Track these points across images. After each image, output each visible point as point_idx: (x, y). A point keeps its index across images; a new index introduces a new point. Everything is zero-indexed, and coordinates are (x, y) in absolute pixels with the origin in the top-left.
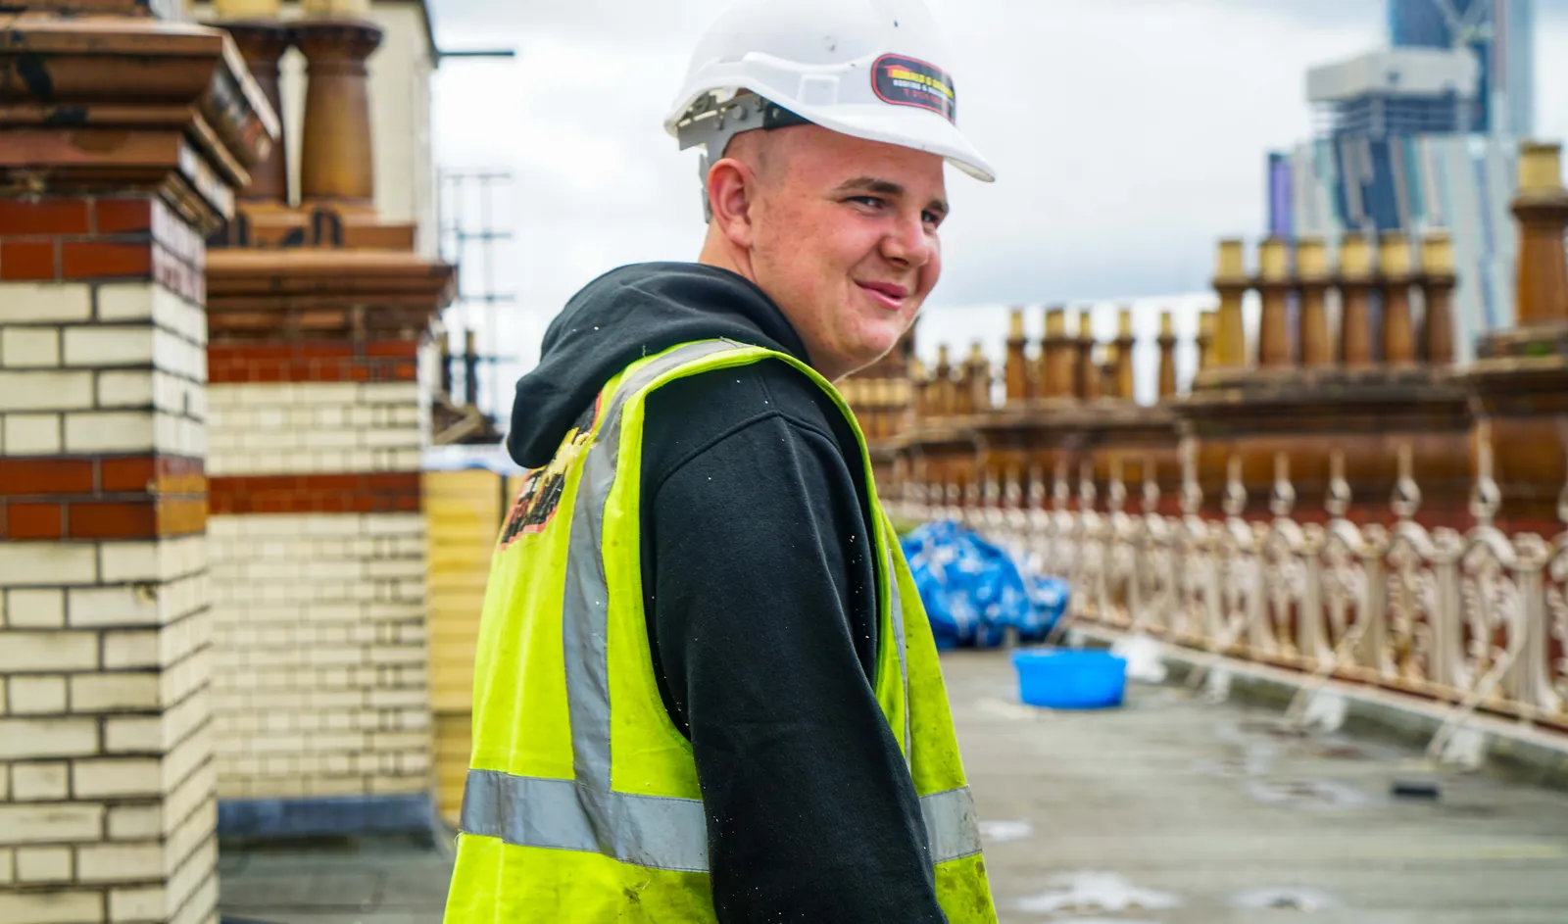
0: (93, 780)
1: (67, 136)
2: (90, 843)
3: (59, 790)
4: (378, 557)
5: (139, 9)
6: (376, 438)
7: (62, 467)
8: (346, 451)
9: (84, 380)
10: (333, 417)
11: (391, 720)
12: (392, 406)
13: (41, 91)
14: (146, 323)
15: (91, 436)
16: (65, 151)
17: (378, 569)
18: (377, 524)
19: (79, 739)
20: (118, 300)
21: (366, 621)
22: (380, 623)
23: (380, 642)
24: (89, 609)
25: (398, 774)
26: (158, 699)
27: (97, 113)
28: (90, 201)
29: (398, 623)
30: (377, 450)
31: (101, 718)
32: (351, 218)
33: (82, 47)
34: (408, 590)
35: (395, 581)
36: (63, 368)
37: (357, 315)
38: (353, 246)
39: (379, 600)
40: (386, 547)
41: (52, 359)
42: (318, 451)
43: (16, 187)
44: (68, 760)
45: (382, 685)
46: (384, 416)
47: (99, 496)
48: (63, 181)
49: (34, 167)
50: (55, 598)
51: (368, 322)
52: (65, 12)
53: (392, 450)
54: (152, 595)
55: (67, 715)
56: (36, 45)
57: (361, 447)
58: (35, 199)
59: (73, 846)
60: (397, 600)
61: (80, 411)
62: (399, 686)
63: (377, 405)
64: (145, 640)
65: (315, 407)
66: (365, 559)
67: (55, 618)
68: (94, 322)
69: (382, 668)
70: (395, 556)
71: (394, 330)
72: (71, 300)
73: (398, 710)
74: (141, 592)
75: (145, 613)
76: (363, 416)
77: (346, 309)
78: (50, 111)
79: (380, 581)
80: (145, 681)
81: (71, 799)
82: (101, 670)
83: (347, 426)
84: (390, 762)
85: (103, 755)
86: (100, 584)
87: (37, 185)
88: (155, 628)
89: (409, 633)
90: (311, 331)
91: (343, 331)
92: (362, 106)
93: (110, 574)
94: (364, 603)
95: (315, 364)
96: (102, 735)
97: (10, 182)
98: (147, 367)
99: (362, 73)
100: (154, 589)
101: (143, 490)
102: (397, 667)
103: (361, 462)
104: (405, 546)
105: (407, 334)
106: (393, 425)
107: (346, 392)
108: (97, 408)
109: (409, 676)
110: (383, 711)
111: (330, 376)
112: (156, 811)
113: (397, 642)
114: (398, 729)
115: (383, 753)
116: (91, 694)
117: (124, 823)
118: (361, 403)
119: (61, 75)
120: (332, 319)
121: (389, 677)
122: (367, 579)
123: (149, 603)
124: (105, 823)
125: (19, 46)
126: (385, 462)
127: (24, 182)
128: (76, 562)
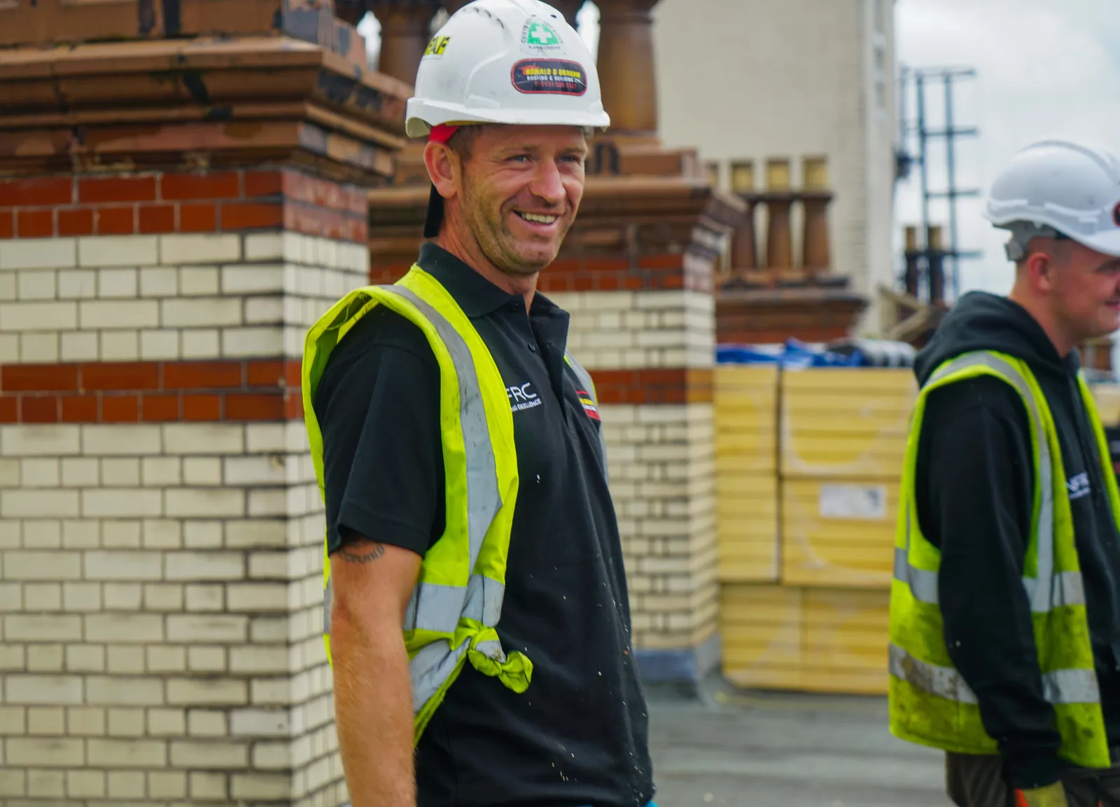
0: (242, 598)
1: (221, 127)
2: (238, 644)
3: (217, 605)
4: (649, 442)
5: (275, 31)
6: (646, 339)
7: (221, 368)
8: (622, 350)
9: (235, 305)
10: (611, 321)
11: (660, 585)
12: (661, 311)
13: (200, 96)
14: (279, 262)
15: (242, 345)
16: (219, 138)
17: (649, 453)
18: (648, 414)
19: (230, 568)
20: (260, 245)
21: (639, 498)
22: (651, 500)
23: (651, 517)
24: (240, 472)
25: (666, 632)
26: (286, 540)
27: (239, 110)
28: (241, 173)
29: (665, 500)
30: (648, 349)
31: (247, 552)
32: (628, 148)
33: (225, 64)
34: (674, 472)
35: (664, 464)
36: (221, 296)
37: (631, 232)
38: (629, 174)
39: (650, 480)
40: (656, 434)
41: (213, 288)
42: (598, 351)
43: (189, 165)
44: (223, 583)
45: (651, 554)
46: (654, 320)
47: (245, 389)
48: (221, 159)
49: (200, 150)
50: (214, 464)
51: (639, 238)
52: (224, 36)
53: (662, 349)
54: (282, 463)
55: (223, 550)
56: (193, 64)
57: (635, 347)
58: (203, 173)
59: (227, 646)
60: (665, 480)
61: (232, 327)
62: (667, 555)
63: (648, 311)
64: (277, 496)
65: (596, 313)
66: (638, 444)
67: (214, 478)
68: (242, 262)
69: (652, 539)
70: (663, 442)
71: (663, 245)
72: (226, 245)
73: (666, 576)
74: (274, 461)
75: (276, 476)
76: (636, 320)
77: (621, 228)
78: (207, 110)
79: (651, 464)
80: (276, 526)
81: (225, 611)
82: (246, 517)
83: (623, 329)
84: (659, 621)
85: (248, 580)
86: (245, 454)
87: (203, 163)
88: (284, 487)
89: (674, 509)
90: (592, 247)
91: (619, 246)
92: (647, 50)
93: (253, 446)
94: (638, 482)
95: (596, 275)
96: (247, 565)
97: (183, 161)
98: (279, 294)
99: (648, 22)
100: (283, 457)
101: (276, 385)
102: (666, 539)
103: (635, 360)
104: (671, 433)
105: (674, 249)
106: (662, 328)
107: (622, 300)
108: (245, 325)
109: (674, 547)
110: (653, 576)
111: (609, 286)
112: (283, 622)
113: (665, 517)
114: (666, 593)
115: (653, 613)
116: (240, 535)
117: (262, 631)
118: (635, 309)
119: (213, 85)
120: (609, 237)
121: (659, 547)
122: (639, 462)
123: (279, 468)
124: (249, 630)
125: (183, 65)
126: (655, 360)
127: (194, 161)
128: (229, 438)
